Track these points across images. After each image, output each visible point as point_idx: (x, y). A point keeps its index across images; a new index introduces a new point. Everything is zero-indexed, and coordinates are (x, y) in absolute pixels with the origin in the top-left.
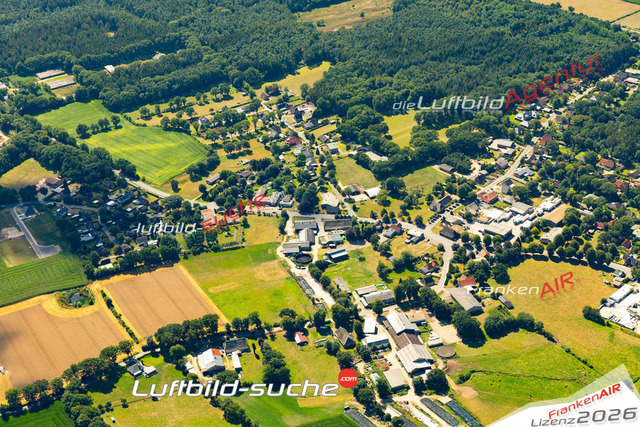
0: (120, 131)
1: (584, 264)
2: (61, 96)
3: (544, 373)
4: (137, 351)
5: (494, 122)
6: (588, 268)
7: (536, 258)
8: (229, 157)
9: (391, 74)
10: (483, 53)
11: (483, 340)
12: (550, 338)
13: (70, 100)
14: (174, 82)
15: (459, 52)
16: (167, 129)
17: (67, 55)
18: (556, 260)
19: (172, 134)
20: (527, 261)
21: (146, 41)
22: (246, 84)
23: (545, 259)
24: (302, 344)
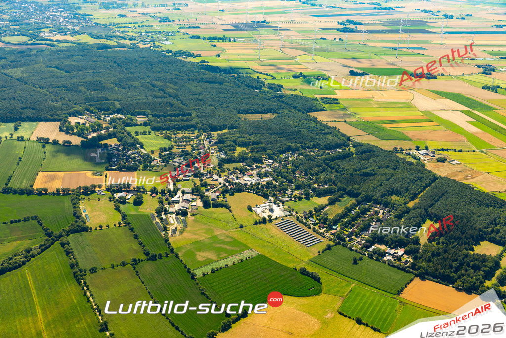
0: (149, 136)
1: (262, 196)
2: (139, 123)
3: (220, 219)
4: (104, 188)
5: (271, 154)
6: (263, 198)
7: (248, 192)
8: (177, 149)
9: (250, 135)
10: (289, 135)
11: (210, 207)
12: (231, 212)
13: (141, 125)
14: (177, 125)
15: (281, 133)
16: (165, 138)
17: (149, 112)
18: (254, 193)
19: (166, 140)
20: (245, 192)
21: (178, 112)
22: (201, 130)
23: (251, 193)
24: (153, 197)
